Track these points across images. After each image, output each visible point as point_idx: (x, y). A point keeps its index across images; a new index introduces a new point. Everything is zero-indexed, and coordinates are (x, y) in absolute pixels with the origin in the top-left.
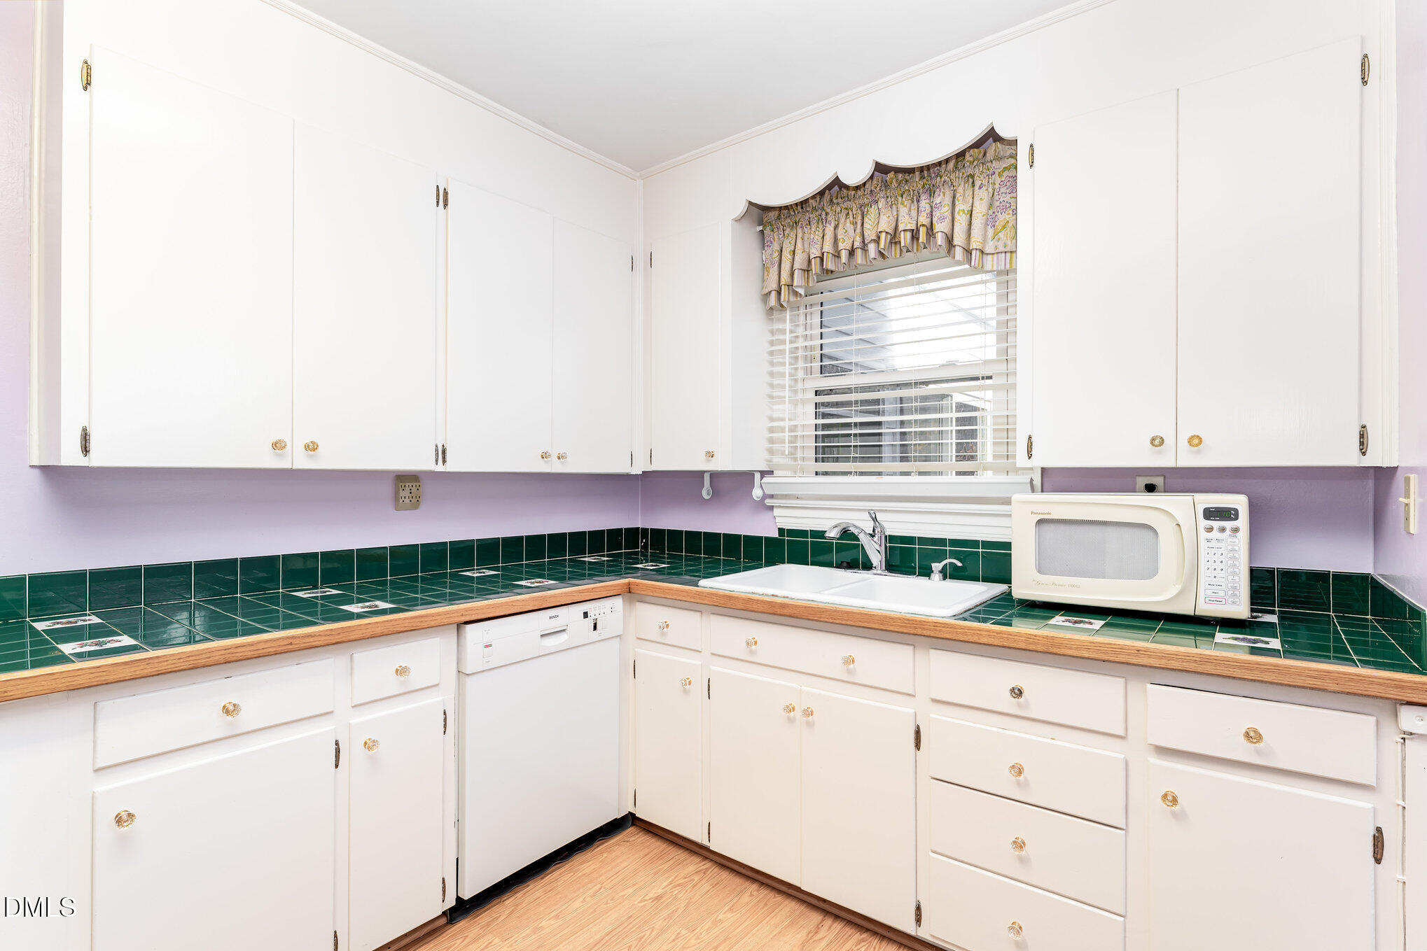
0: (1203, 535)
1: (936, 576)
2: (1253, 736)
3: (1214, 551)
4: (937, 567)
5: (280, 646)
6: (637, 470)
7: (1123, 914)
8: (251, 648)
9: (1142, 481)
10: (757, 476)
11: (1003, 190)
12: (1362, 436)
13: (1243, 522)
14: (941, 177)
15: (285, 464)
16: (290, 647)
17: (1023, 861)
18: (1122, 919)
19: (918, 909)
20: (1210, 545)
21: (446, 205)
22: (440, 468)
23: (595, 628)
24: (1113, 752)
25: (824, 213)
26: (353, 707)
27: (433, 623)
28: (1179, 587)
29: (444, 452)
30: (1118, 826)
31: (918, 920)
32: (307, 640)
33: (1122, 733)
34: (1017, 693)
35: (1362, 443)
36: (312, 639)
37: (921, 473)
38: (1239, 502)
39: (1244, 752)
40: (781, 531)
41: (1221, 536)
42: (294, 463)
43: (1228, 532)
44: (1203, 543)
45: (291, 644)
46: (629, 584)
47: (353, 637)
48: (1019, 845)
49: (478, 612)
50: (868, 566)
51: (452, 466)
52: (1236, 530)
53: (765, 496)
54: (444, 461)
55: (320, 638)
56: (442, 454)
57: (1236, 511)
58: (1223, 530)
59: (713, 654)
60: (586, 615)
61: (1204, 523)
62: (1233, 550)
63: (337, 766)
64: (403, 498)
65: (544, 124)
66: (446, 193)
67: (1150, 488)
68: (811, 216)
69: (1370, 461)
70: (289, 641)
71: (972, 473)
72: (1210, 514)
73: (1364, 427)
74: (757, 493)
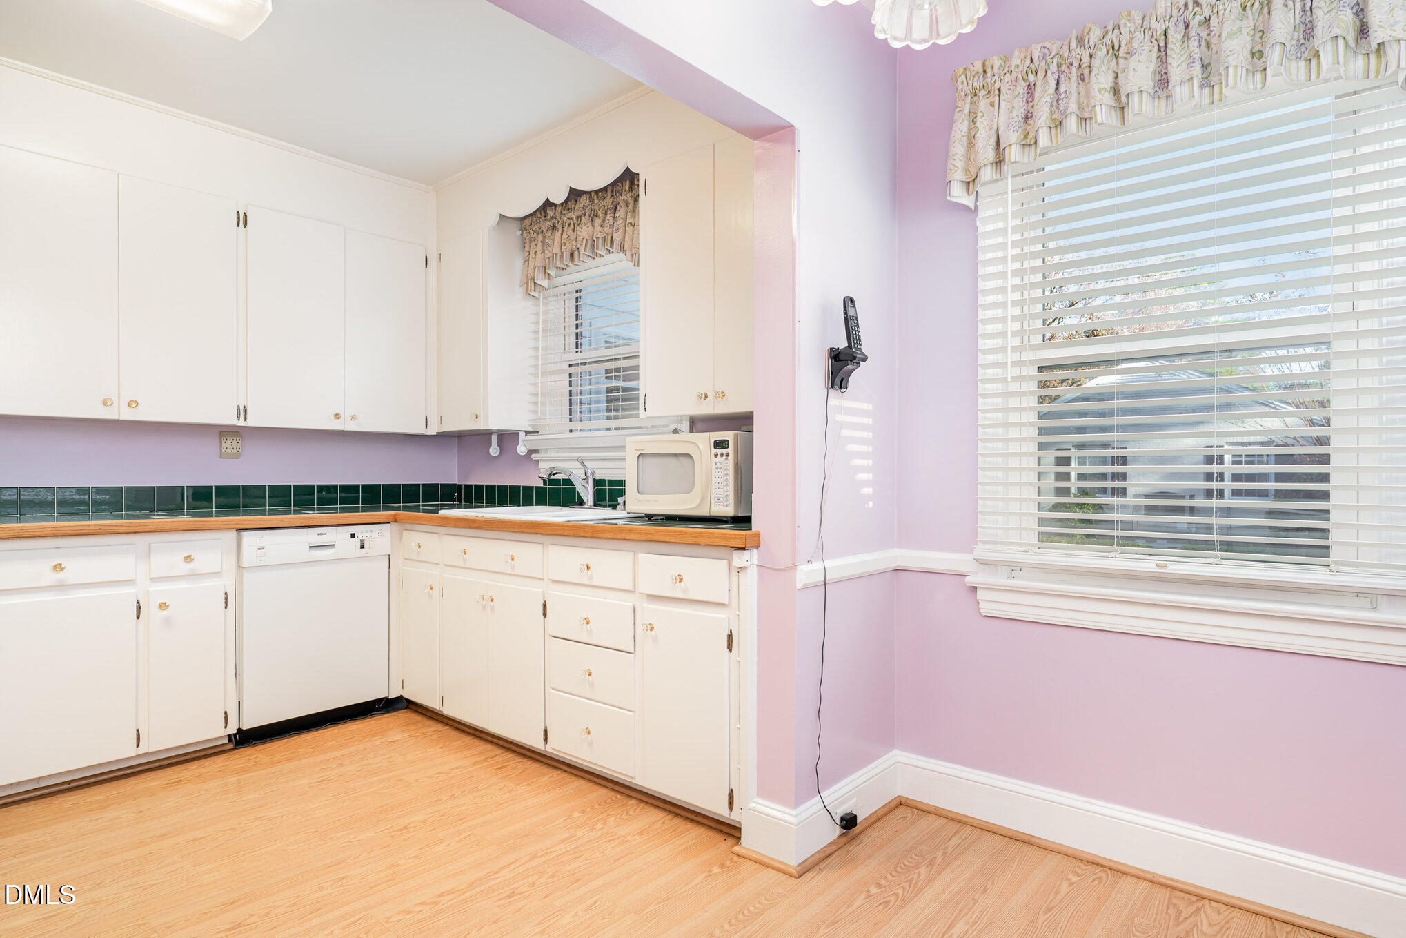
0: (714, 460)
2: (678, 580)
3: (718, 470)
5: (92, 530)
6: (432, 431)
7: (633, 709)
8: (70, 528)
10: (522, 435)
13: (731, 449)
15: (113, 415)
16: (100, 531)
17: (592, 685)
18: (634, 713)
19: (546, 731)
20: (717, 466)
21: (245, 225)
22: (242, 423)
23: (362, 547)
24: (627, 602)
26: (151, 579)
27: (212, 527)
28: (700, 498)
29: (245, 411)
30: (628, 651)
31: (546, 740)
32: (112, 528)
33: (631, 588)
36: (116, 528)
38: (729, 436)
40: (544, 481)
41: (722, 460)
42: (121, 415)
43: (725, 457)
44: (713, 465)
45: (100, 529)
46: (395, 515)
47: (147, 530)
49: (250, 523)
50: (581, 503)
51: (251, 422)
52: (728, 455)
53: (531, 452)
54: (245, 419)
55: (121, 528)
56: (243, 412)
57: (728, 442)
58: (722, 455)
59: (445, 565)
60: (353, 536)
61: (714, 451)
62: (726, 469)
63: (138, 617)
64: (225, 449)
65: (333, 156)
66: (245, 215)
70: (99, 527)
72: (717, 445)
74: (521, 449)
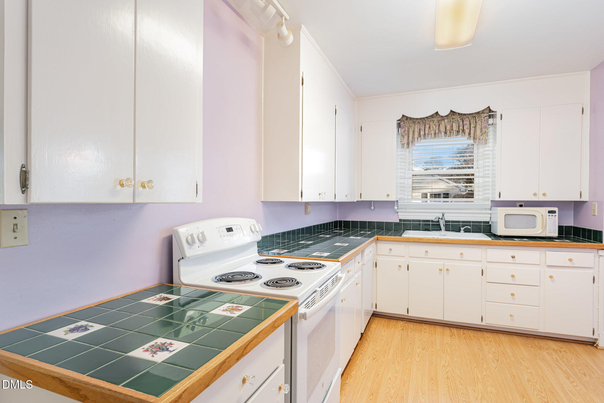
0: (548, 217)
1: (462, 231)
2: (570, 260)
3: (551, 221)
4: (462, 229)
6: (355, 200)
9: (518, 204)
10: (396, 202)
11: (485, 122)
12: (581, 194)
13: (557, 214)
14: (466, 116)
17: (514, 299)
18: (538, 307)
19: (482, 318)
20: (550, 219)
24: (537, 268)
25: (424, 121)
28: (542, 230)
30: (538, 286)
31: (482, 320)
33: (539, 264)
34: (513, 257)
35: (581, 196)
37: (455, 202)
38: (556, 209)
39: (569, 264)
40: (400, 220)
41: (552, 217)
43: (554, 216)
44: (548, 219)
46: (377, 237)
48: (513, 295)
52: (555, 216)
57: (556, 211)
58: (552, 216)
61: (548, 214)
62: (555, 221)
64: (308, 211)
67: (521, 206)
68: (420, 121)
69: (582, 200)
71: (473, 202)
72: (550, 212)
73: (581, 192)
74: (395, 208)
